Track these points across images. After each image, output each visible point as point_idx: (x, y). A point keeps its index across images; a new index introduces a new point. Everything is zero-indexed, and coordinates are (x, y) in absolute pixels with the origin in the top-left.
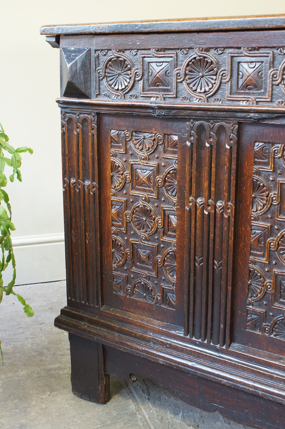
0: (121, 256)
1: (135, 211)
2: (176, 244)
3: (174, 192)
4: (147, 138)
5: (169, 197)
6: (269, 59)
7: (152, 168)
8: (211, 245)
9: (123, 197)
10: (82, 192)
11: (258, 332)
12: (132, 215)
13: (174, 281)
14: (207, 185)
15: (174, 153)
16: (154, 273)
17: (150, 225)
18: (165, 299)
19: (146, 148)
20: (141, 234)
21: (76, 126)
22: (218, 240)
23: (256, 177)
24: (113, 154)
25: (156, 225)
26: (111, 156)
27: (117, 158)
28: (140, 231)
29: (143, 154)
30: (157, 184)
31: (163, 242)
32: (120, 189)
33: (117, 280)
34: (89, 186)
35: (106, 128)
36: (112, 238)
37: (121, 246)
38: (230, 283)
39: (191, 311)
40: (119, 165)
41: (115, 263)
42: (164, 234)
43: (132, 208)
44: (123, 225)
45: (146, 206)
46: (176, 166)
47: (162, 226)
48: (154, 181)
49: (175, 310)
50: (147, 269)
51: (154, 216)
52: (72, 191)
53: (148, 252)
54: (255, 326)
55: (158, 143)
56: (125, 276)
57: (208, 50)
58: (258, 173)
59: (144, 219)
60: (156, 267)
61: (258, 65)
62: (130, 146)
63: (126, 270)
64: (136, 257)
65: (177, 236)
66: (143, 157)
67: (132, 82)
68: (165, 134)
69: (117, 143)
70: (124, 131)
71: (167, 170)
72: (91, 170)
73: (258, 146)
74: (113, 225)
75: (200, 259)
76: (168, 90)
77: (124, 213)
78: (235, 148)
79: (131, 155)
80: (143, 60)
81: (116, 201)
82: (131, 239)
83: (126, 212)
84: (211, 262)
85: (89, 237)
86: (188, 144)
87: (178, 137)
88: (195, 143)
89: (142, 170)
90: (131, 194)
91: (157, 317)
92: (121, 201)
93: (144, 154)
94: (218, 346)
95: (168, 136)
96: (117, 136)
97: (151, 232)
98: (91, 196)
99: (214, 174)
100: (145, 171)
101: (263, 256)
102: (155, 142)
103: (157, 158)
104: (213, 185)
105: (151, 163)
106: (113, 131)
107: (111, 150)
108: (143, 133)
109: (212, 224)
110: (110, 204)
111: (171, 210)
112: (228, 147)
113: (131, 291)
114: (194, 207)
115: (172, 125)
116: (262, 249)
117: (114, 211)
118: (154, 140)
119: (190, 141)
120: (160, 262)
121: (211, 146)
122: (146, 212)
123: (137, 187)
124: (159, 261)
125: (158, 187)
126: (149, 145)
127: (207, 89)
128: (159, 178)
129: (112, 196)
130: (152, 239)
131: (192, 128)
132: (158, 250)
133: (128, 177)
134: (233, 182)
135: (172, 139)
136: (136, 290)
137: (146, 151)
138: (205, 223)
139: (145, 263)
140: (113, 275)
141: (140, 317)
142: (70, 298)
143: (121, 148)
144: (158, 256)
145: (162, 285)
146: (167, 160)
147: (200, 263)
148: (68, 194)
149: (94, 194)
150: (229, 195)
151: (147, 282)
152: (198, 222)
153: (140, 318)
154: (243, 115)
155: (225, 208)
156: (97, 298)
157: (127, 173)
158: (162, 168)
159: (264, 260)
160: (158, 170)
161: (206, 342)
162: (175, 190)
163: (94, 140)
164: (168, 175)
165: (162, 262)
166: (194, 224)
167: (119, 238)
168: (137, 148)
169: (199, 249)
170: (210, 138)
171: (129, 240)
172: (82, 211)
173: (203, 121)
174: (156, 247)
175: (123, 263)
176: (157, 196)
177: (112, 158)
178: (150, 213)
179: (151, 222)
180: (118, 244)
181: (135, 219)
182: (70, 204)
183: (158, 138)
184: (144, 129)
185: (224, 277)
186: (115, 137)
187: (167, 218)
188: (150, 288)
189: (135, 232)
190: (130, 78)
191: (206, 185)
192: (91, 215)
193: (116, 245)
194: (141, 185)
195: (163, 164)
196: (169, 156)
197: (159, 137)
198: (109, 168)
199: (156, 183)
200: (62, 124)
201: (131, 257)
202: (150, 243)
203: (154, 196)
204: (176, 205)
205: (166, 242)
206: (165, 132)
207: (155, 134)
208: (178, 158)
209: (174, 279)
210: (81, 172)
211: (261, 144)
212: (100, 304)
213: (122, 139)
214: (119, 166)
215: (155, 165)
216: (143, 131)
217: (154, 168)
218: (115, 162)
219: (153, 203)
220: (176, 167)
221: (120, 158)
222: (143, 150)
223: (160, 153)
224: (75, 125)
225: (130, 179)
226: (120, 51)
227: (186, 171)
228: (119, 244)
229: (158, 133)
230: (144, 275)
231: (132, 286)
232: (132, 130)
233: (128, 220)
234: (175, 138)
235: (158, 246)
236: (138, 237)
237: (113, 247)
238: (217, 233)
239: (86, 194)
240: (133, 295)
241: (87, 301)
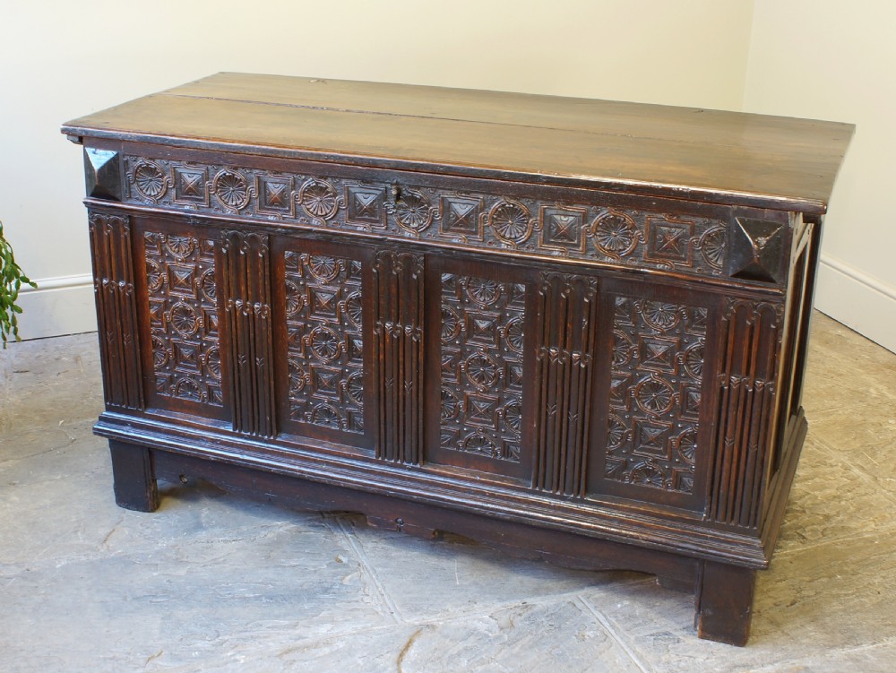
0: (162, 356)
1: (174, 311)
2: (219, 342)
3: (214, 294)
4: (183, 242)
5: (209, 298)
6: (291, 182)
7: (189, 270)
8: (252, 344)
9: (162, 298)
10: (116, 293)
11: (302, 421)
12: (172, 316)
13: (219, 378)
14: (245, 289)
15: (211, 257)
16: (198, 372)
17: (192, 324)
18: (211, 397)
19: (182, 251)
20: (183, 334)
21: (106, 227)
22: (257, 339)
23: (288, 282)
24: (148, 255)
25: (197, 325)
26: (147, 257)
27: (153, 259)
28: (181, 331)
30: (196, 286)
31: (206, 341)
32: (158, 290)
33: (160, 380)
34: (125, 287)
35: (139, 230)
36: (152, 339)
37: (162, 346)
38: (272, 378)
39: (238, 407)
40: (155, 267)
41: (157, 363)
42: (207, 333)
43: (172, 308)
44: (163, 325)
45: (186, 307)
46: (213, 270)
47: (204, 326)
48: (192, 282)
49: (222, 406)
50: (191, 368)
51: (195, 317)
52: (105, 292)
53: (191, 351)
54: (298, 415)
55: (194, 246)
56: (168, 376)
57: (236, 169)
58: (290, 278)
59: (185, 319)
60: (201, 365)
61: (282, 185)
62: (166, 248)
63: (169, 370)
64: (179, 357)
65: (219, 335)
66: (180, 260)
67: (164, 189)
68: (200, 239)
69: (151, 244)
70: (158, 233)
71: (204, 273)
72: (125, 271)
73: (288, 253)
74: (152, 326)
75: (243, 356)
76: (201, 200)
77: (163, 314)
78: (267, 256)
79: (168, 257)
80: (175, 171)
81: (154, 302)
82: (172, 339)
83: (165, 312)
84: (253, 359)
85: (127, 339)
86: (224, 250)
87: (214, 243)
88: (230, 250)
89: (180, 272)
90: (170, 295)
91: (205, 415)
92: (159, 301)
93: (180, 257)
94: (266, 437)
95: (204, 241)
96: (151, 238)
97: (192, 332)
98: (127, 297)
99: (250, 279)
100: (183, 273)
101: (300, 352)
102: (191, 246)
103: (195, 261)
104: (250, 288)
105: (189, 265)
106: (146, 233)
107: (146, 251)
108: (179, 237)
109: (251, 324)
110: (148, 305)
111: (211, 311)
112: (260, 255)
113: (175, 390)
114: (234, 308)
115: (207, 232)
116: (299, 345)
117: (152, 311)
118: (190, 244)
119: (226, 248)
120: (204, 361)
121: (246, 254)
122: (186, 312)
123: (175, 288)
124: (203, 359)
125: (197, 289)
126: (185, 248)
127: (238, 202)
128: (197, 280)
129: (150, 296)
130: (194, 339)
131: (227, 237)
132: (202, 349)
133: (165, 278)
134: (268, 287)
135: (208, 244)
136: (181, 389)
137: (183, 253)
138: (245, 324)
139: (189, 362)
140: (156, 376)
141: (187, 416)
142: (108, 403)
143: (157, 250)
144: (201, 355)
145: (208, 383)
146: (204, 264)
147: (243, 360)
148: (100, 295)
149: (130, 296)
150: (265, 297)
151: (192, 381)
152: (238, 322)
154: (272, 229)
155: (262, 309)
156: (139, 400)
157: (164, 275)
158: (200, 270)
159: (301, 355)
160: (196, 272)
161: (254, 435)
162: (214, 292)
163: (127, 242)
164: (206, 278)
165: (206, 361)
166: (235, 325)
167: (159, 339)
168: (173, 250)
169: (241, 348)
170: (244, 246)
171: (170, 340)
172: (118, 312)
173: (236, 231)
174: (198, 346)
175: (165, 363)
176: (197, 297)
177: (147, 259)
178: (191, 313)
179: (193, 322)
180: (159, 345)
181: (176, 319)
184: (179, 233)
185: (266, 372)
186: (149, 239)
187: (208, 318)
188: (196, 387)
189: (176, 332)
190: (162, 185)
192: (128, 316)
193: (157, 346)
194: (179, 286)
195: (201, 267)
196: (206, 260)
197: (195, 241)
198: (145, 269)
200: (90, 223)
201: (174, 357)
202: (193, 342)
203: (194, 297)
204: (217, 306)
205: (209, 341)
206: (200, 237)
207: (191, 238)
208: (215, 263)
209: (219, 376)
210: (114, 272)
211: (290, 252)
212: (144, 406)
213: (157, 241)
215: (193, 268)
216: (179, 235)
217: (192, 270)
218: (150, 264)
219: (193, 304)
221: (157, 260)
222: (180, 253)
223: (196, 257)
224: (104, 226)
225: (168, 281)
226: (151, 159)
227: (223, 275)
229: (194, 238)
230: (188, 374)
231: (176, 386)
232: (166, 232)
233: (168, 320)
234: (211, 243)
235: (201, 345)
236: (180, 336)
237: (154, 347)
238: (257, 332)
239: (122, 295)
240: (178, 394)
241: (129, 405)
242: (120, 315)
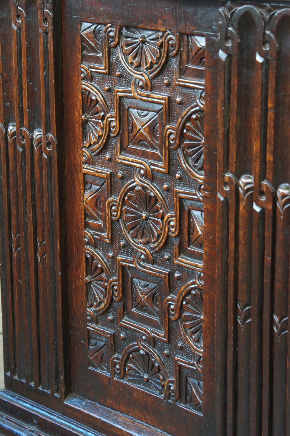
0: (102, 292)
1: (126, 198)
2: (203, 272)
3: (201, 161)
4: (148, 43)
5: (190, 171)
7: (158, 107)
8: (267, 281)
9: (106, 167)
10: (28, 152)
12: (122, 207)
13: (200, 352)
14: (259, 148)
15: (199, 74)
16: (162, 333)
17: (156, 228)
18: (183, 390)
19: (146, 63)
20: (139, 248)
21: (15, 12)
22: (279, 269)
24: (86, 74)
25: (165, 229)
26: (83, 79)
27: (93, 83)
28: (136, 240)
29: (140, 77)
30: (167, 142)
31: (180, 268)
32: (99, 150)
33: (95, 341)
34: (41, 142)
35: (72, 18)
36: (85, 253)
37: (102, 271)
39: (229, 422)
40: (96, 99)
41: (91, 306)
42: (182, 250)
43: (122, 191)
44: (105, 225)
45: (147, 189)
46: (201, 104)
47: (177, 233)
48: (161, 134)
49: (202, 415)
50: (150, 323)
51: (161, 211)
52: (11, 151)
53: (152, 285)
55: (168, 52)
56: (109, 334)
59: (144, 215)
60: (167, 319)
62: (118, 58)
63: (112, 321)
64: (130, 296)
65: (204, 256)
66: (141, 83)
68: (181, 34)
69: (93, 50)
70: (105, 25)
71: (185, 112)
72: (42, 106)
74: (87, 225)
75: (247, 308)
77: (107, 202)
79: (120, 76)
81: (92, 175)
82: (119, 257)
83: (110, 199)
84: (266, 316)
85: (42, 249)
86: (222, 55)
87: (207, 41)
88: (235, 53)
89: (140, 111)
90: (119, 161)
91: (168, 427)
92: (100, 175)
93: (142, 76)
95: (188, 38)
96: (93, 36)
97: (156, 245)
98: (44, 161)
99: (272, 124)
100: (145, 112)
102: (162, 50)
103: (168, 85)
104: (269, 148)
105: (155, 96)
106: (85, 25)
107: (82, 65)
108: (142, 31)
109: (268, 234)
110: (81, 181)
111: (193, 199)
113: (120, 366)
114: (233, 195)
115: (195, 14)
117: (88, 196)
118: (161, 46)
119: (225, 50)
120: (173, 310)
121: (267, 61)
122: (147, 201)
123: (131, 146)
124: (172, 307)
125: (169, 149)
126: (151, 57)
128: (171, 128)
129: (85, 163)
130: (159, 260)
131: (229, 21)
132: (170, 284)
133: (113, 124)
135: (195, 44)
136: (131, 365)
137: (147, 69)
138: (255, 231)
139: (147, 310)
140: (89, 331)
141: (136, 424)
142: (9, 374)
143: (101, 63)
144: (169, 297)
145: (178, 360)
146: (186, 91)
147: (246, 318)
149: (50, 157)
151: (150, 351)
152: (241, 227)
153: (136, 426)
156: (57, 377)
157: (111, 117)
158: (177, 107)
160: (169, 111)
162: (202, 157)
163: (47, 43)
164: (188, 124)
165: (178, 310)
166: (234, 232)
167: (98, 254)
168: (130, 62)
169: (242, 287)
170: (264, 43)
171: (116, 259)
172: (29, 192)
173: (250, 6)
174: (165, 277)
175: (105, 305)
176: (167, 168)
177: (83, 82)
178: (155, 204)
179: (157, 223)
180: (97, 267)
181: (128, 215)
182: (8, 178)
183: (168, 41)
184: (142, 22)
186: (88, 38)
187: (186, 216)
188: (156, 365)
189: (127, 241)
191: (257, 148)
192: (45, 201)
193: (93, 268)
194: (138, 143)
195: (178, 99)
196: (190, 81)
197: (171, 39)
198: (79, 103)
199: (165, 139)
201: (121, 295)
202: (155, 267)
203: (161, 167)
204: (203, 189)
205: (185, 267)
206: (181, 28)
207: (164, 32)
208: (206, 87)
209: (199, 349)
210: (26, 110)
212: (63, 389)
213: (102, 44)
214: (97, 102)
215: (164, 101)
216: (141, 25)
217: (161, 107)
218: (89, 93)
219: (161, 182)
220: (202, 106)
221: (100, 84)
222: (142, 68)
223: (173, 75)
224: (13, 11)
225: (118, 130)
227: (219, 116)
228: (99, 266)
229: (169, 32)
230: (144, 335)
231: (123, 357)
232: (119, 22)
233: (113, 216)
234: (201, 42)
235: (170, 275)
236: (133, 253)
237: (88, 272)
238: (278, 255)
239: (36, 157)
240: (124, 375)
241: (39, 382)
242: (33, 198)
